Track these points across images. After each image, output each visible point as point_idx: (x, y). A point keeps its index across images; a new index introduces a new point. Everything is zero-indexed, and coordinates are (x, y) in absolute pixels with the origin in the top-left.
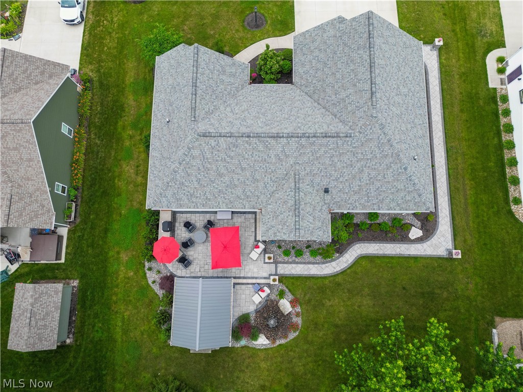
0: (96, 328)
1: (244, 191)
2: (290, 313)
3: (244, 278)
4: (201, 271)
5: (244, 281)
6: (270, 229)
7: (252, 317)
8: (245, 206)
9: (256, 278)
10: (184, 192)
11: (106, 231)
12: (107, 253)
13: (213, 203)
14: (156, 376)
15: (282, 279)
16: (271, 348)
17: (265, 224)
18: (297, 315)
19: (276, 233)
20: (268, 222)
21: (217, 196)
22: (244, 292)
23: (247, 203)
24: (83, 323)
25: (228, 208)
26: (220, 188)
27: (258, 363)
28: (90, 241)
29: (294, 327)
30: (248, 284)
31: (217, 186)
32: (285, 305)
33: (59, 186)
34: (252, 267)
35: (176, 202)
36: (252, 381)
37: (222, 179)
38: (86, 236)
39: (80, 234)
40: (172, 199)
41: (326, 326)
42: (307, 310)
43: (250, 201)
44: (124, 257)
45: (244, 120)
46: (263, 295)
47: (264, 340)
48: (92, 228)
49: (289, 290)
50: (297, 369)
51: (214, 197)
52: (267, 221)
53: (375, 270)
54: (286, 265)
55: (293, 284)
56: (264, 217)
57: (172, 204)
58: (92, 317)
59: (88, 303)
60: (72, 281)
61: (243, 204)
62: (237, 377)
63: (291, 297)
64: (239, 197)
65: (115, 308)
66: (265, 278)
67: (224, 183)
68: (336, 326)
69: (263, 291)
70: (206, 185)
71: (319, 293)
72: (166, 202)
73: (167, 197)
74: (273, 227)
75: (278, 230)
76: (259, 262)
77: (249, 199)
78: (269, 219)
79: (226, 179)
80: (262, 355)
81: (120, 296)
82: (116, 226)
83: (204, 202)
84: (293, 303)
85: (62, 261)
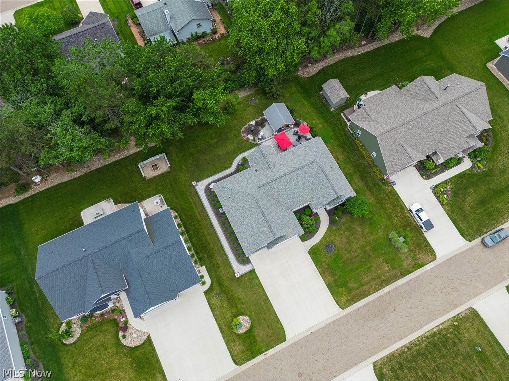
0: (314, 100)
2: (247, 136)
3: (271, 139)
4: (288, 134)
7: (260, 129)
8: (284, 153)
9: (266, 141)
11: (333, 131)
12: (327, 124)
13: (296, 149)
14: (283, 96)
15: (256, 145)
16: (248, 122)
17: (273, 151)
18: (244, 137)
22: (268, 134)
23: (284, 155)
24: (320, 99)
25: (290, 150)
27: (250, 116)
28: (337, 125)
29: (244, 132)
30: (268, 138)
32: (250, 137)
33: (359, 132)
34: (271, 143)
35: (310, 142)
36: (250, 110)
37: (298, 155)
38: (340, 126)
39: (343, 125)
41: (232, 138)
42: (241, 140)
44: (320, 126)
45: (302, 177)
46: (260, 136)
47: (252, 123)
48: (339, 129)
49: (252, 143)
50: (236, 120)
53: (223, 165)
55: (251, 146)
56: (275, 153)
58: (318, 103)
59: (323, 106)
60: (333, 109)
62: (255, 109)
63: (250, 141)
64: (288, 154)
65: (312, 109)
66: (263, 142)
68: (228, 140)
70: (302, 151)
71: (240, 147)
79: (296, 156)
80: (250, 119)
81: (313, 113)
82: (331, 134)
84: (248, 139)
85: (342, 114)
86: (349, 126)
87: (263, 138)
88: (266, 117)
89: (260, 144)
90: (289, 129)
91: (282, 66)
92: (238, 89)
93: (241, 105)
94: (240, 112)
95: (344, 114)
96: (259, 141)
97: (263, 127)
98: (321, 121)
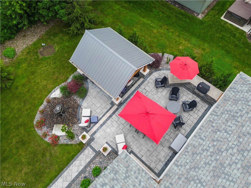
0: (160, 13)
1: (200, 182)
2: (52, 130)
3: (111, 116)
4: (144, 90)
5: (108, 115)
6: (127, 171)
7: (79, 100)
8: (177, 166)
9: (102, 125)
10: (244, 112)
11: (228, 52)
12: (209, 43)
13: (208, 134)
15: (81, 147)
16: (47, 96)
17: (137, 172)
18: (45, 135)
19: (115, 174)
20: (137, 178)
21: (215, 143)
22: (100, 108)
23: (180, 172)
24: (170, 8)
25: (188, 145)
26: (224, 154)
27: (48, 80)
28: (227, 39)
29: (41, 124)
30: (103, 116)
31: (230, 151)
34: (113, 129)
35: (233, 98)
36: (44, 70)
37: (239, 166)
38: (233, 39)
39: (237, 36)
40: (241, 96)
41: (14, 151)
42: (40, 146)
43: (179, 178)
44: (198, 51)
46: (84, 119)
47: (55, 95)
48: (236, 46)
49: (67, 145)
50: (16, 102)
51: (215, 139)
52: (140, 177)
54: (88, 160)
55: (69, 153)
56: (147, 177)
57: (233, 94)
58: (170, 14)
59: (180, 16)
60: (203, 16)
61: (181, 166)
62: (55, 63)
63: (62, 141)
64: (195, 168)
65: (165, 28)
66: (95, 132)
67: (230, 165)
69: (86, 122)
70: (241, 140)
71: (40, 169)
72: (240, 88)
73: (247, 92)
74: (126, 177)
75: (117, 180)
76: (112, 139)
77: (183, 179)
78: (140, 181)
79: (235, 171)
80: (49, 86)
81: (170, 34)
82: (228, 59)
83: (214, 125)
84: (56, 138)
85: (222, 18)
86: (249, 33)
87: (91, 122)
88: (82, 73)
89: (92, 139)
90: (142, 80)
92: (10, 39)
93: (24, 65)
94: (24, 81)
95: (231, 16)
96: (84, 137)
97: (83, 94)
98: (194, 40)
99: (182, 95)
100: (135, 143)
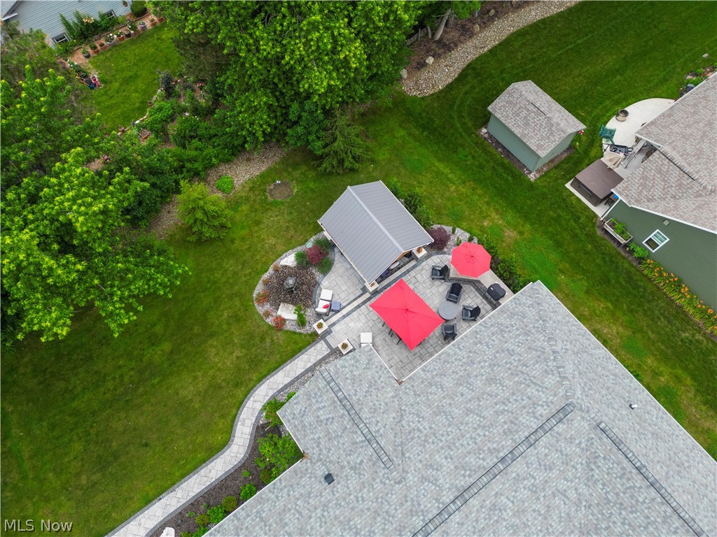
0: (470, 157)
1: (442, 388)
2: (277, 309)
3: (359, 307)
4: (414, 279)
5: (356, 304)
6: (368, 364)
7: (318, 276)
8: (424, 370)
9: (344, 317)
10: (514, 328)
11: (558, 244)
12: (532, 224)
13: (467, 344)
14: (373, 161)
15: (314, 338)
16: (274, 261)
17: (379, 367)
18: (267, 314)
19: (356, 362)
20: (377, 372)
21: (471, 355)
22: (346, 292)
23: (425, 377)
25: (442, 353)
26: (475, 366)
27: (278, 238)
28: (563, 222)
29: (263, 299)
30: (349, 304)
31: (482, 364)
32: (287, 313)
33: (661, 239)
34: (359, 325)
35: (512, 311)
36: (273, 221)
37: (484, 378)
38: (573, 224)
39: (581, 221)
40: (521, 310)
41: (225, 327)
42: (258, 327)
43: (422, 382)
44: (510, 234)
46: (322, 304)
47: (287, 262)
48: (575, 236)
49: (295, 333)
50: (231, 262)
51: (473, 351)
52: (380, 373)
53: (199, 440)
54: (320, 357)
55: (295, 343)
56: (388, 375)
57: (514, 305)
58: (484, 163)
59: (500, 170)
60: (538, 176)
61: (428, 371)
62: (291, 213)
64: (441, 375)
65: (470, 185)
66: (334, 324)
67: (476, 376)
68: (212, 335)
69: (325, 307)
70: (497, 355)
71: (256, 356)
72: (524, 301)
73: (529, 307)
74: (366, 368)
75: (357, 367)
76: (355, 337)
77: (426, 383)
78: (380, 376)
79: (478, 382)
80: (280, 248)
81: (476, 197)
82: (554, 256)
83: (478, 336)
84: (281, 321)
85: (568, 185)
86: (602, 219)
87: (331, 309)
88: (329, 238)
89: (328, 332)
90: (413, 263)
91: (355, 52)
92: (228, 161)
93: (245, 208)
94: (243, 232)
95: (579, 185)
96: (320, 326)
97: (326, 267)
98: (510, 216)
99: (467, 296)
100: (385, 348)
